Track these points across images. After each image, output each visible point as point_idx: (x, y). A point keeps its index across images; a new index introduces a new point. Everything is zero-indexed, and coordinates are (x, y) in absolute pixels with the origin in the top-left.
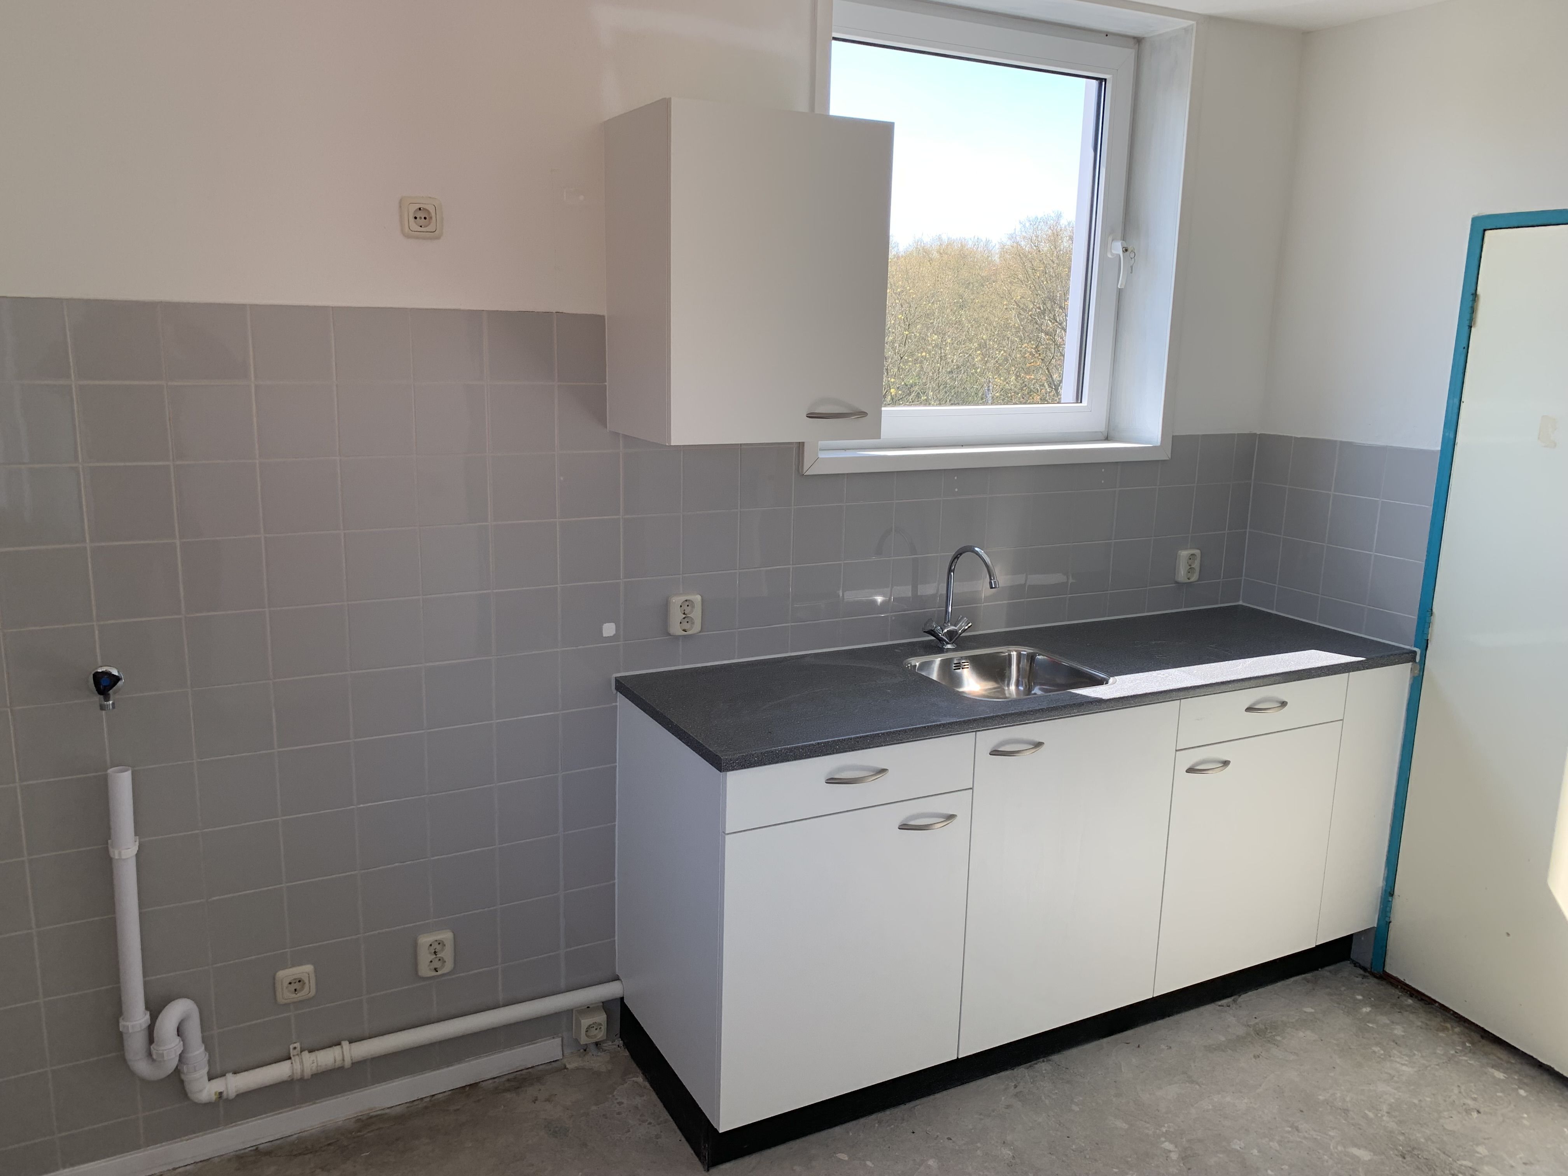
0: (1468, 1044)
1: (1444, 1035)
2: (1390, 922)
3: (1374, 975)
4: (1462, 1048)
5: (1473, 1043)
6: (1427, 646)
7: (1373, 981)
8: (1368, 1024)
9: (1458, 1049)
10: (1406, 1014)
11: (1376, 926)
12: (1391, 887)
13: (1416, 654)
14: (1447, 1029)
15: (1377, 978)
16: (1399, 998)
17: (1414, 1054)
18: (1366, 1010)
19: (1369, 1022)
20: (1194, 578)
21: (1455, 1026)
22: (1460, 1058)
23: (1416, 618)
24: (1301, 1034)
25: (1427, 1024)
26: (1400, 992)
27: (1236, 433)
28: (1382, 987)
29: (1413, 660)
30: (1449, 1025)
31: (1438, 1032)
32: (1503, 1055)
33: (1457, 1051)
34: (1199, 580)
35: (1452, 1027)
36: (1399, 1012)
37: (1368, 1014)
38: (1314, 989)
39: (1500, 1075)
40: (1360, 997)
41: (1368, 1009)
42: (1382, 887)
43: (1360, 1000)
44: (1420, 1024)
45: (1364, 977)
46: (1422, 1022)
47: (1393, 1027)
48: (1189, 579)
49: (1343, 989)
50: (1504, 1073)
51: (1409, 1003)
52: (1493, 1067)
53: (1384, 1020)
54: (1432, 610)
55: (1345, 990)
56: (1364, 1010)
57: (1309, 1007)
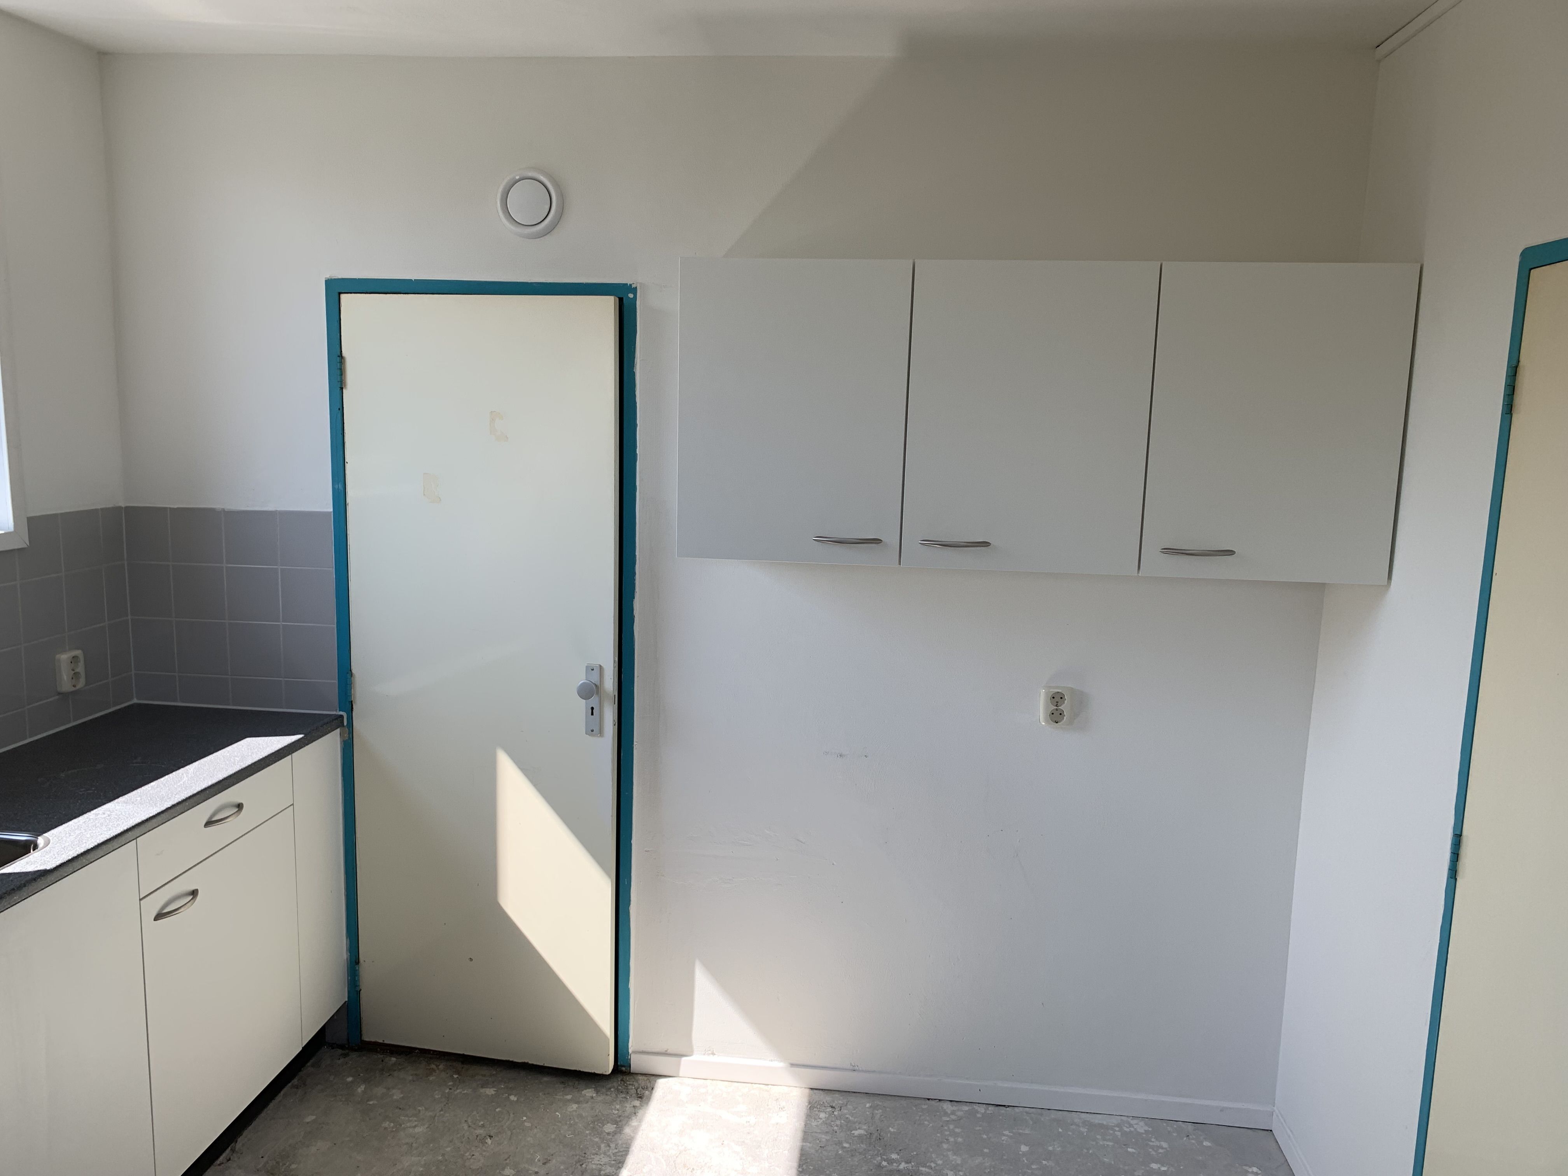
0: (455, 1076)
1: (434, 1078)
2: (360, 990)
3: (353, 1050)
4: (453, 1082)
5: (458, 1073)
6: (352, 708)
7: (354, 1055)
8: (368, 1103)
9: (450, 1085)
10: (396, 1074)
11: (347, 1000)
12: (356, 956)
13: (343, 718)
14: (434, 1070)
15: (356, 1051)
16: (382, 1061)
17: (419, 1111)
18: (361, 1089)
19: (368, 1100)
20: (81, 684)
21: (438, 1064)
22: (456, 1092)
23: (336, 682)
24: (313, 1149)
25: (416, 1074)
26: (381, 1055)
27: (99, 508)
28: (364, 1058)
29: (341, 725)
30: (433, 1066)
31: (429, 1078)
32: (485, 1071)
33: (451, 1087)
34: (87, 684)
35: (437, 1066)
36: (389, 1076)
37: (364, 1092)
38: (305, 1093)
39: (490, 1091)
40: (350, 1079)
41: (363, 1087)
42: (347, 959)
43: (352, 1082)
44: (411, 1078)
45: (345, 1055)
46: (412, 1075)
47: (390, 1093)
48: (74, 686)
49: (332, 1078)
50: (493, 1087)
51: (394, 1062)
52: (482, 1087)
53: (379, 1091)
54: (351, 671)
55: (334, 1079)
56: (359, 1090)
57: (309, 1116)
